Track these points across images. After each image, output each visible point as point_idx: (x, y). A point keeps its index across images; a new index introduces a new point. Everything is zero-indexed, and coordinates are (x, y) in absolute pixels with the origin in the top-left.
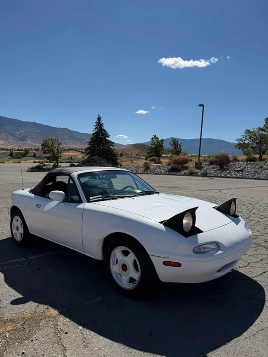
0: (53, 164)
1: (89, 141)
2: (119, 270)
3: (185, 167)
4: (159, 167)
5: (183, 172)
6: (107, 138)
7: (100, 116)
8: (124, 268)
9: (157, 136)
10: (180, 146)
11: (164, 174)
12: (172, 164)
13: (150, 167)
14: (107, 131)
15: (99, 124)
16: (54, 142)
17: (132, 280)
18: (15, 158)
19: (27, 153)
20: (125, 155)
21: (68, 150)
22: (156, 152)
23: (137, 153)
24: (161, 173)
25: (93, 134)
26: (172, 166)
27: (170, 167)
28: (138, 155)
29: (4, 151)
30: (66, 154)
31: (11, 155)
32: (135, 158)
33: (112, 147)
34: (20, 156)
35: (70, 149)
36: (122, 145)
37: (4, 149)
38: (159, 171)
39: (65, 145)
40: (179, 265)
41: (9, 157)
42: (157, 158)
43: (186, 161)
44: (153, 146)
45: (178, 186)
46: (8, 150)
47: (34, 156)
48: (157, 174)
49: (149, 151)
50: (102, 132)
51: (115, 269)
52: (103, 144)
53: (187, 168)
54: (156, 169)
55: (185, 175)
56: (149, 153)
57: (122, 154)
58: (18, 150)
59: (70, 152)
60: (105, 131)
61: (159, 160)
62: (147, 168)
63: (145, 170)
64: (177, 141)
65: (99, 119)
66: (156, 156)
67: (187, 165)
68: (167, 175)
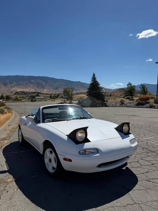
0: (69, 101)
1: (88, 88)
2: (48, 162)
3: (147, 102)
4: (130, 102)
5: (145, 106)
6: (98, 86)
7: (95, 74)
8: (50, 160)
9: (131, 83)
10: (147, 89)
11: (133, 107)
12: (139, 101)
13: (125, 102)
14: (98, 82)
15: (94, 78)
16: (70, 90)
17: (54, 168)
18: (53, 99)
19: (59, 96)
20: (113, 96)
21: (80, 93)
22: (130, 93)
23: (121, 94)
24: (131, 107)
25: (90, 84)
26: (138, 102)
27: (137, 103)
28: (121, 95)
29: (47, 95)
30: (79, 96)
31: (51, 97)
32: (119, 97)
33: (101, 91)
34: (55, 97)
35: (81, 93)
36: (111, 89)
37: (47, 94)
38: (130, 105)
39: (79, 91)
40: (70, 161)
41: (50, 98)
42: (131, 97)
43: (148, 99)
44: (128, 90)
45: (136, 114)
46: (49, 94)
47: (62, 97)
48: (128, 107)
49: (125, 93)
50: (95, 83)
51: (46, 161)
52: (96, 89)
53: (148, 103)
54: (128, 104)
55: (147, 107)
56: (125, 94)
57: (111, 94)
58: (55, 94)
59: (81, 95)
60: (97, 82)
61: (132, 98)
62: (122, 104)
63: (121, 105)
64: (145, 86)
65: (94, 75)
66: (130, 96)
67: (149, 101)
68: (135, 107)
